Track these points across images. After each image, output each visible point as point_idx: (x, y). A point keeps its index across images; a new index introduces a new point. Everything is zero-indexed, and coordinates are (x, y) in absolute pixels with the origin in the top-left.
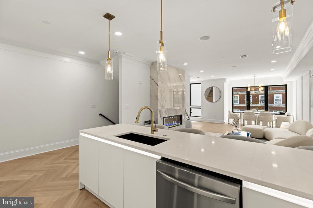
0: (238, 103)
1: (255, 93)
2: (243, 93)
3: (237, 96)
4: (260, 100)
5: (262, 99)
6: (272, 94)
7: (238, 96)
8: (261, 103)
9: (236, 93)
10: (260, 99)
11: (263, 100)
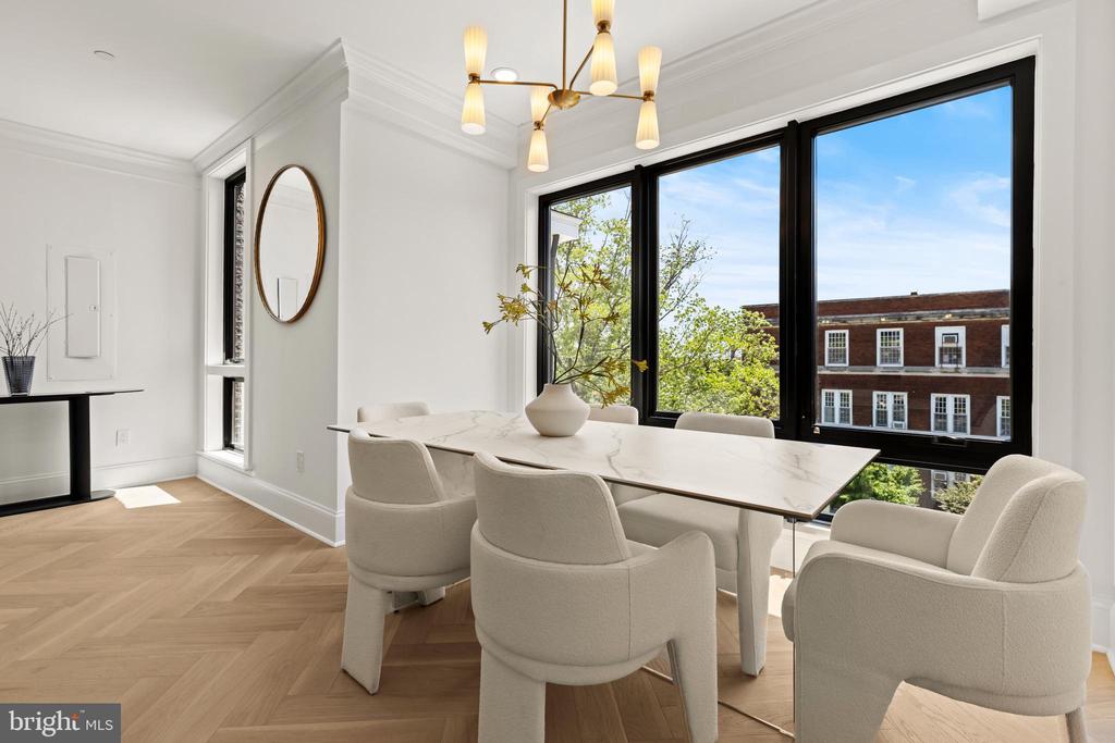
0: (845, 362)
1: (918, 318)
2: (865, 322)
3: (842, 331)
4: (941, 349)
5: (945, 345)
6: (991, 322)
7: (847, 332)
8: (941, 362)
9: (839, 320)
10: (938, 343)
11: (950, 349)
